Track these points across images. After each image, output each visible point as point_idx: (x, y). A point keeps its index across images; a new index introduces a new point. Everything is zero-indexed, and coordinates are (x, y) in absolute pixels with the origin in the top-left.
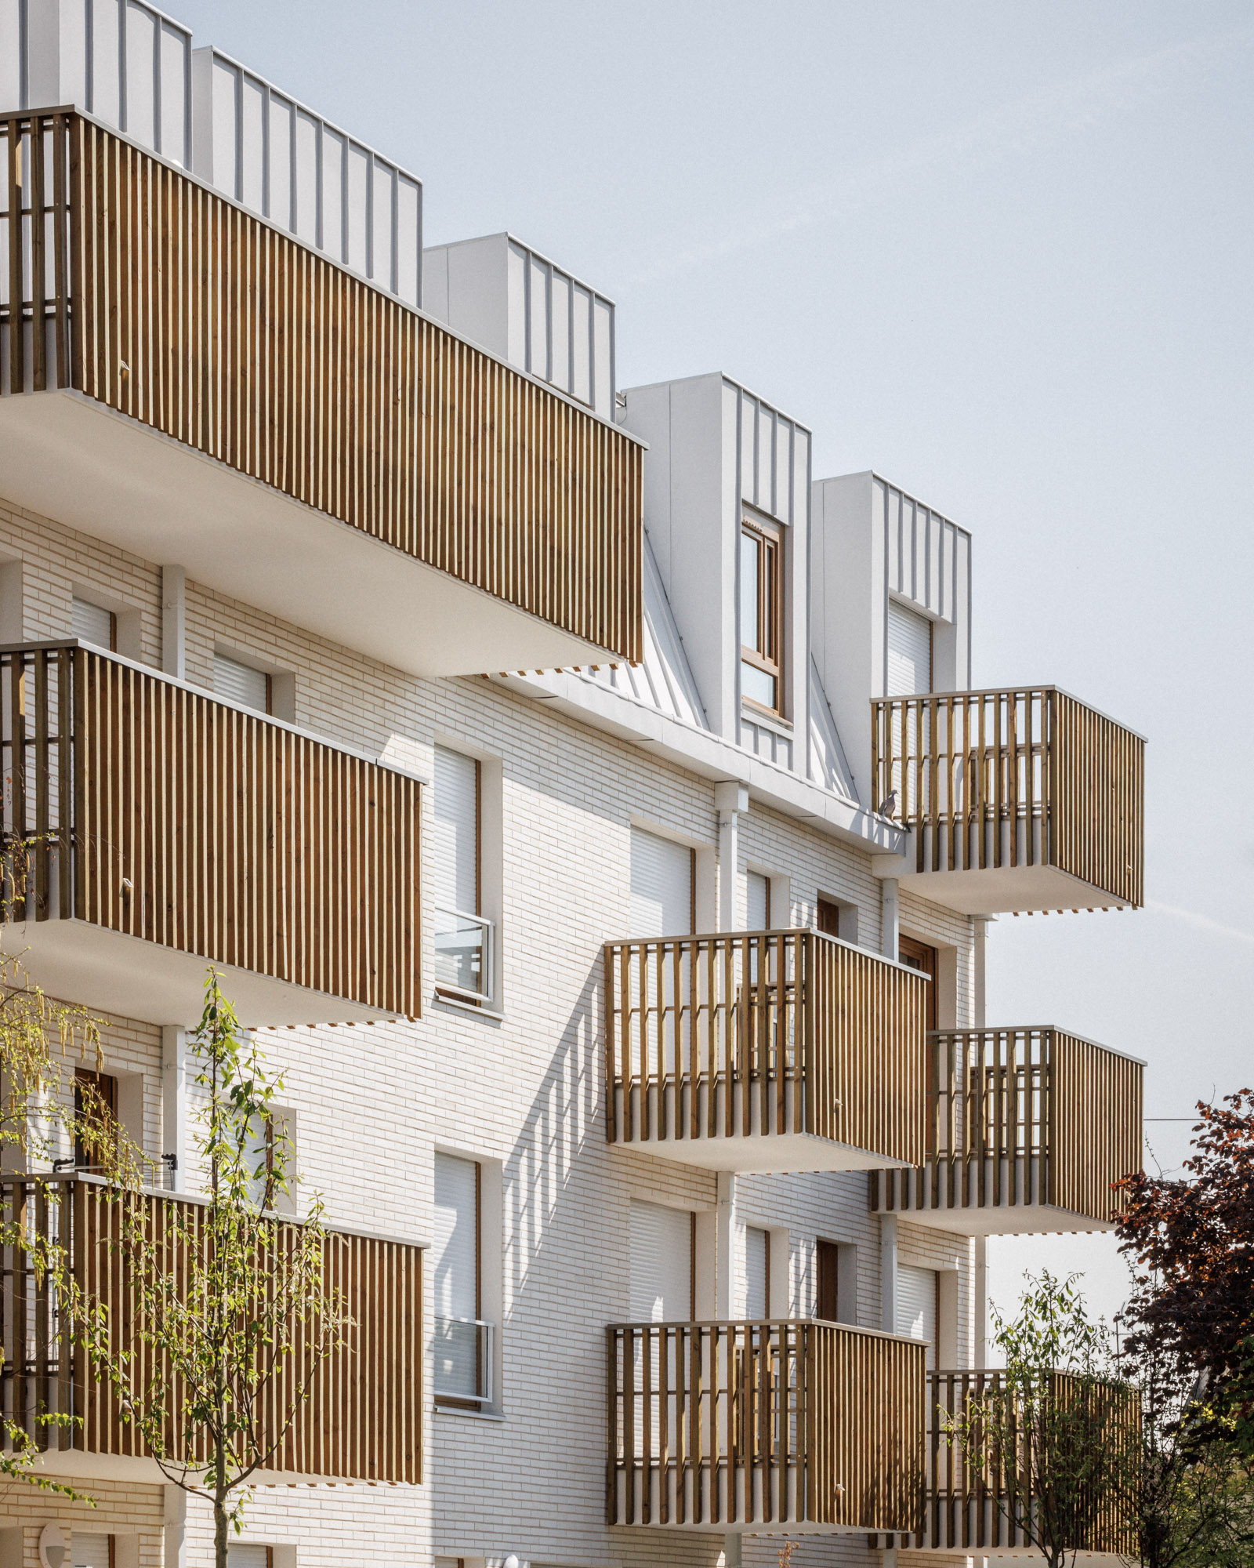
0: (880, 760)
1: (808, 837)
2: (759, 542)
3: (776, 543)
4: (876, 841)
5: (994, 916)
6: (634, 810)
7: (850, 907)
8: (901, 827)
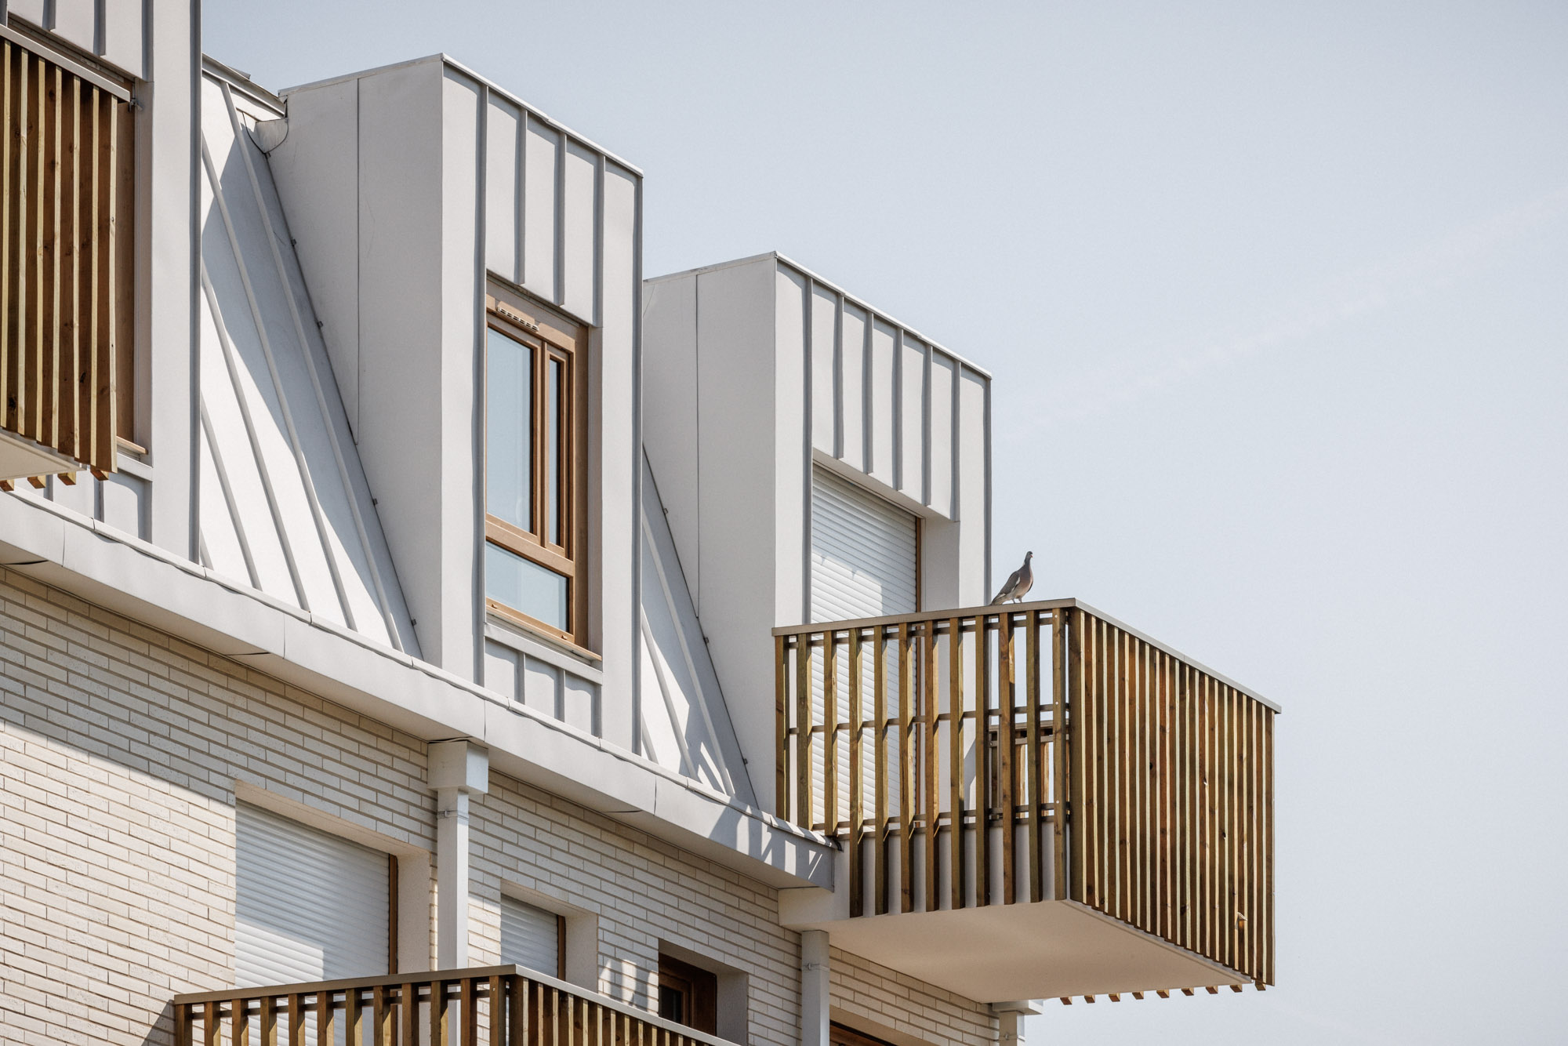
0: (790, 731)
1: (638, 850)
2: (533, 350)
3: (569, 354)
4: (769, 860)
5: (1032, 1004)
6: (242, 775)
7: (738, 975)
8: (822, 841)
